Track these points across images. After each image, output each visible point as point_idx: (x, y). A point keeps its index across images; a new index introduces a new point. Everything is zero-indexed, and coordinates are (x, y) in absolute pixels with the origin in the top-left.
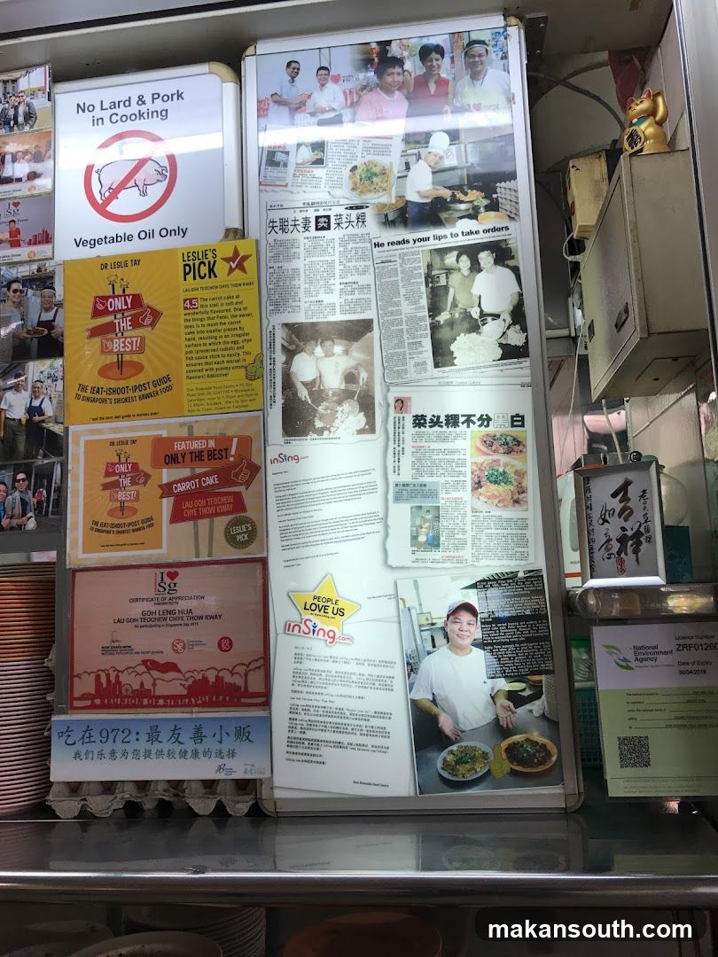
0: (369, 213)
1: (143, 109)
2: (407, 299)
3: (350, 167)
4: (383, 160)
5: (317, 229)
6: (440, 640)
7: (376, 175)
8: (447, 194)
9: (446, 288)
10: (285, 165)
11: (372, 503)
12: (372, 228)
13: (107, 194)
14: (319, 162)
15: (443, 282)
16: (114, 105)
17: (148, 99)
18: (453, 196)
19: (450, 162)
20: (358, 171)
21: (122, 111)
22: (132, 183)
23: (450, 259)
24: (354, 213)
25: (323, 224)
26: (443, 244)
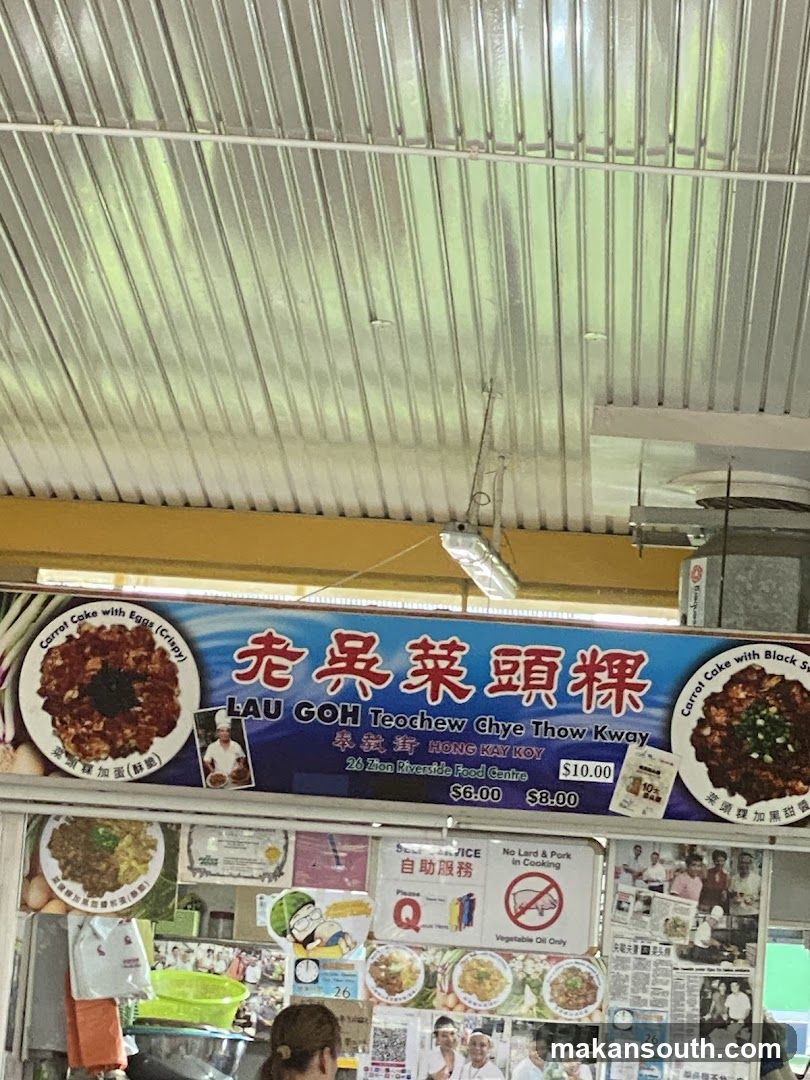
0: (673, 949)
1: (545, 860)
2: (688, 1002)
3: (664, 919)
4: (684, 918)
5: (642, 953)
7: (678, 926)
8: (717, 944)
9: (711, 1001)
10: (627, 911)
12: (673, 957)
13: (519, 910)
14: (647, 912)
15: (709, 997)
16: (527, 854)
17: (549, 855)
18: (721, 947)
19: (723, 926)
20: (669, 922)
21: (532, 858)
22: (533, 906)
23: (715, 984)
24: (664, 947)
25: (646, 951)
26: (712, 974)
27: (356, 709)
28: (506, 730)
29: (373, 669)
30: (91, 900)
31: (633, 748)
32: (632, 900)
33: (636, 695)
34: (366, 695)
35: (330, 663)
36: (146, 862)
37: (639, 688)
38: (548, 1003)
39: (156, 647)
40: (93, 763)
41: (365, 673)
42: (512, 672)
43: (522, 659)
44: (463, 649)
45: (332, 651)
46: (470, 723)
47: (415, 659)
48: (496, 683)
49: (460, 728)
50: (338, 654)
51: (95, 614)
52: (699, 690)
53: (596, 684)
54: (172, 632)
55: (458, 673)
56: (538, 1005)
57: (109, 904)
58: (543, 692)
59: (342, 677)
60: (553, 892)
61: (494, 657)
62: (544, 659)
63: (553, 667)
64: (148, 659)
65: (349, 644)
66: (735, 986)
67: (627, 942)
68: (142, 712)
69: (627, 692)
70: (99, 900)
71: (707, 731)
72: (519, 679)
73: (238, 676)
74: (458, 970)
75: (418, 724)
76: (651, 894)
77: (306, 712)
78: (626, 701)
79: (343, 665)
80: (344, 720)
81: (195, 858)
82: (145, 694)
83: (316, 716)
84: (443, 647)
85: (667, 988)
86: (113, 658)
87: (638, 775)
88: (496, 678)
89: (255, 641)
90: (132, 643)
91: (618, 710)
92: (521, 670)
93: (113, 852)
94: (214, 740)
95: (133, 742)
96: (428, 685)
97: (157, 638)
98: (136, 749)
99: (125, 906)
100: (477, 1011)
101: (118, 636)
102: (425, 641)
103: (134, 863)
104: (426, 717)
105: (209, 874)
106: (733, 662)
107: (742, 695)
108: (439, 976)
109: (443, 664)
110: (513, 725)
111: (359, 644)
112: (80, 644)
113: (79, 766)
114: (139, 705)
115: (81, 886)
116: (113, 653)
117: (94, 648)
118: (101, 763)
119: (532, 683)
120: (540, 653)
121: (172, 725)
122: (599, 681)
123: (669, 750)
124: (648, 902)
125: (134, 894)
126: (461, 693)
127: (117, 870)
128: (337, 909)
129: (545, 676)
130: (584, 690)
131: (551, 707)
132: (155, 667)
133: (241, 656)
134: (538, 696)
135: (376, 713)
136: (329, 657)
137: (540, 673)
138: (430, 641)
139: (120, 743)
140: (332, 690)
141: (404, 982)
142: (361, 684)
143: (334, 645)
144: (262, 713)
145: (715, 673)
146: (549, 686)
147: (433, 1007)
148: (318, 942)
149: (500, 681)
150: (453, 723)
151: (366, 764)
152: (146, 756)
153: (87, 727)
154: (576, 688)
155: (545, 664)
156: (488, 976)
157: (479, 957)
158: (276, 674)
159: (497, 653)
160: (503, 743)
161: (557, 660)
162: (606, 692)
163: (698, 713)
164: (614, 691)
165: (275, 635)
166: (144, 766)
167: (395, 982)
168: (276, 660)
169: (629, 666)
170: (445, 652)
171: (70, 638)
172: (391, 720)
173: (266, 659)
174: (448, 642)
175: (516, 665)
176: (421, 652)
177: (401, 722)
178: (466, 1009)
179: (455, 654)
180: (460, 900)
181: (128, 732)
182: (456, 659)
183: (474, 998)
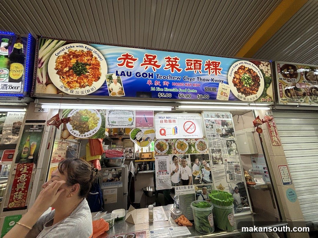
0: (219, 135)
3: (216, 129)
4: (220, 128)
6: (234, 192)
7: (219, 130)
8: (227, 133)
10: (209, 128)
11: (224, 174)
12: (219, 137)
13: (187, 129)
14: (212, 128)
15: (228, 144)
19: (227, 129)
22: (190, 128)
23: (229, 142)
24: (217, 135)
25: (214, 136)
26: (228, 140)
27: (152, 74)
28: (191, 80)
29: (156, 64)
30: (81, 135)
31: (220, 83)
32: (209, 125)
33: (219, 71)
34: (155, 70)
35: (145, 62)
36: (97, 124)
37: (220, 69)
38: (197, 149)
39: (93, 57)
40: (74, 90)
41: (154, 65)
42: (191, 65)
43: (193, 62)
44: (179, 59)
45: (145, 59)
46: (182, 77)
47: (167, 61)
48: (187, 68)
49: (179, 79)
50: (146, 60)
51: (74, 47)
52: (232, 70)
53: (210, 69)
54: (98, 52)
55: (178, 65)
56: (195, 150)
57: (86, 135)
58: (199, 70)
59: (148, 65)
60: (193, 125)
61: (186, 62)
62: (198, 62)
63: (200, 64)
64: (91, 59)
65: (149, 57)
66: (232, 142)
67: (210, 134)
68: (89, 75)
69: (217, 71)
70: (84, 135)
71: (235, 80)
72: (193, 67)
73: (118, 65)
74: (176, 144)
75: (169, 78)
76: (212, 124)
77: (139, 75)
78: (217, 72)
79: (148, 62)
80: (149, 77)
81: (110, 122)
82: (90, 70)
83: (142, 76)
84: (173, 59)
85: (220, 144)
86: (80, 59)
87: (222, 90)
88: (187, 67)
89: (123, 56)
90: (86, 55)
91: (216, 75)
92: (193, 65)
93: (87, 122)
94: (112, 82)
95: (87, 84)
96: (171, 68)
97: (94, 54)
98: (88, 85)
99: (91, 135)
100: (182, 153)
101: (82, 53)
102: (169, 57)
103: (93, 124)
104: (171, 76)
105: (114, 125)
106: (239, 64)
107: (241, 72)
108: (172, 146)
109: (174, 63)
110: (192, 78)
111: (152, 57)
112: (69, 55)
113: (69, 91)
114: (88, 72)
115: (78, 131)
116: (79, 58)
117: (74, 56)
118: (76, 90)
119: (196, 68)
120: (197, 61)
121: (99, 78)
122: (211, 68)
123: (228, 84)
124: (212, 126)
125: (93, 132)
126: (179, 70)
127: (88, 126)
128: (147, 132)
129: (199, 66)
130: (208, 70)
131: (201, 74)
132: (93, 62)
133: (119, 59)
134: (198, 71)
135: (158, 75)
136: (144, 60)
137: (197, 65)
138: (170, 57)
139: (82, 84)
140: (146, 69)
141: (164, 148)
142: (153, 67)
143: (145, 57)
144: (126, 75)
145: (235, 66)
146: (200, 69)
147: (171, 154)
148: (143, 140)
149: (188, 67)
150: (178, 78)
151: (156, 89)
152: (91, 87)
153: (71, 79)
154: (206, 69)
155: (198, 63)
156: (183, 144)
157: (180, 140)
158: (129, 64)
159: (187, 60)
160: (190, 83)
161: (201, 63)
162: (213, 70)
163: (233, 76)
164: (215, 70)
165: (129, 54)
166: (90, 90)
167: (162, 148)
168: (129, 61)
169: (217, 64)
170: (174, 60)
171: (66, 53)
172: (162, 77)
173: (126, 60)
174: (175, 58)
175: (192, 63)
176: (168, 60)
177: (164, 77)
178: (179, 153)
179: (177, 60)
180: (174, 128)
181: (85, 80)
182: (177, 62)
183: (180, 150)
